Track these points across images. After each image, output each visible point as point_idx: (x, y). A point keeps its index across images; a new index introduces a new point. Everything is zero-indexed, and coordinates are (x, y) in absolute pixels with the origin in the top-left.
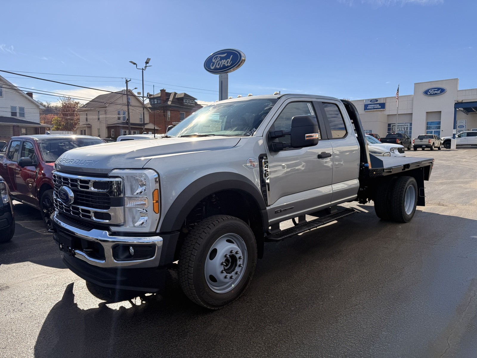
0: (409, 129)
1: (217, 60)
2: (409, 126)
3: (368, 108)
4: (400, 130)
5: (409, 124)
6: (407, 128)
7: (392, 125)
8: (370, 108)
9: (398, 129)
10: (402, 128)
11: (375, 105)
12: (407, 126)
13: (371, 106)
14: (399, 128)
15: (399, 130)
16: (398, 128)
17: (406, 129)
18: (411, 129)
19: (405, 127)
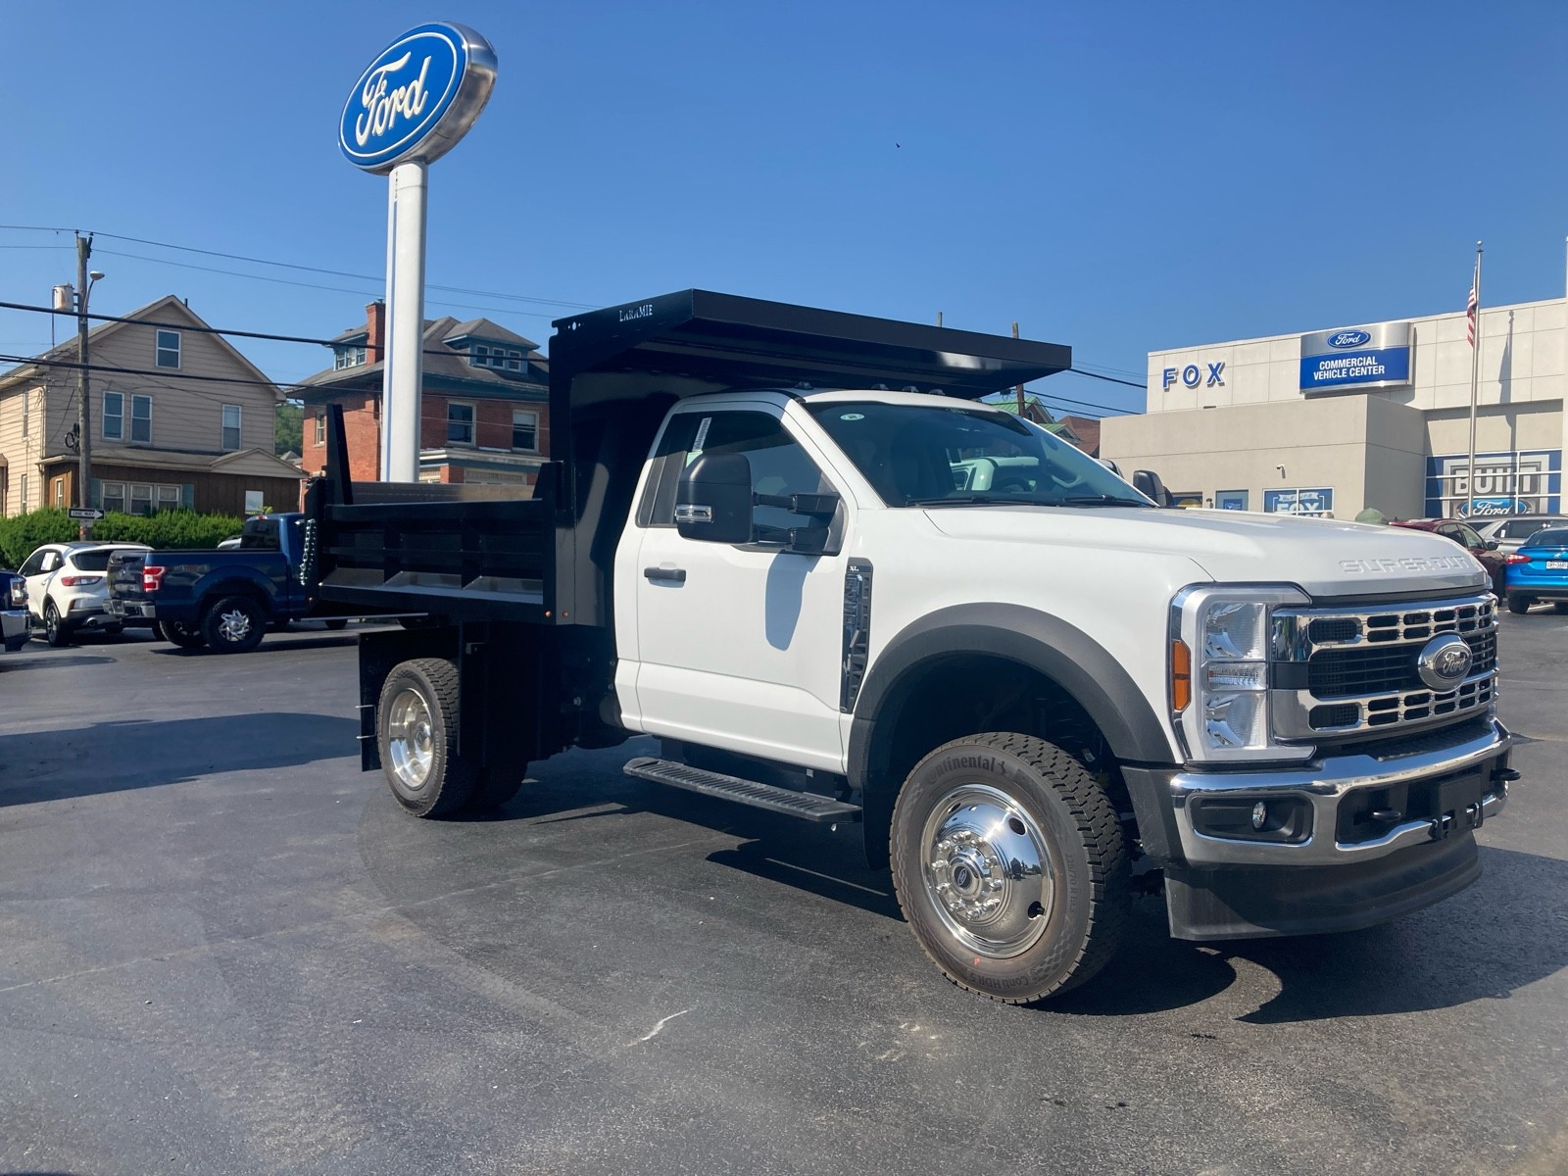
0: (1544, 482)
1: (377, 96)
2: (1545, 469)
3: (1317, 376)
4: (1493, 491)
5: (1545, 460)
6: (1535, 479)
7: (1447, 464)
8: (1328, 375)
9: (1483, 485)
10: (1505, 477)
11: (1354, 361)
12: (1533, 471)
13: (1333, 364)
14: (1489, 481)
15: (1488, 488)
16: (1484, 479)
17: (1527, 488)
18: (1555, 483)
19: (1521, 476)
